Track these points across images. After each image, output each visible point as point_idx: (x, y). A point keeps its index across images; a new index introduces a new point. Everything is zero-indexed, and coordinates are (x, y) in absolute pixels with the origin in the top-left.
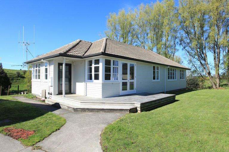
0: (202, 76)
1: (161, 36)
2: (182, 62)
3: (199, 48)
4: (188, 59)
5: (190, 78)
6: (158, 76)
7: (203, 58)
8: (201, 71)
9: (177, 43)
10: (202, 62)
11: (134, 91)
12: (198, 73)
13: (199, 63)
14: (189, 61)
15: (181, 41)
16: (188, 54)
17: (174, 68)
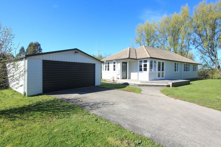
0: (212, 69)
1: (178, 39)
2: (195, 57)
3: (210, 47)
4: (200, 56)
5: (202, 70)
6: (177, 69)
7: (213, 54)
8: (212, 65)
9: (191, 43)
10: (212, 58)
11: (164, 78)
12: (209, 67)
13: (210, 59)
14: (201, 58)
15: (194, 42)
16: (200, 52)
17: (189, 64)
